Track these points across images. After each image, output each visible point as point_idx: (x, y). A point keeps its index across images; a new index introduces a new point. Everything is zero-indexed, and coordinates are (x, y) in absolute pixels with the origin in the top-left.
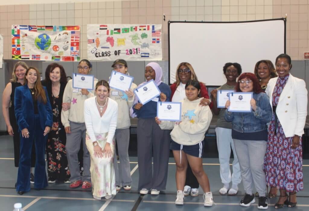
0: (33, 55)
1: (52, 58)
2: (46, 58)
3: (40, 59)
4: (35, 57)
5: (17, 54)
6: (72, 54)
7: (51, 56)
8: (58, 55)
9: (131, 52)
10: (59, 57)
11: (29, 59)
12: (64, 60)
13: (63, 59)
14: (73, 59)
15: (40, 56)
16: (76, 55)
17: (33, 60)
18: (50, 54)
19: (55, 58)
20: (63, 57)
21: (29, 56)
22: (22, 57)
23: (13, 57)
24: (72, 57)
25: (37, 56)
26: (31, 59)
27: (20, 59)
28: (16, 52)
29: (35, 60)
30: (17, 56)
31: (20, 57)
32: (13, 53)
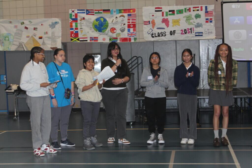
0: (91, 38)
1: (110, 40)
2: (104, 39)
3: (97, 41)
4: (93, 39)
5: (75, 36)
6: (130, 35)
7: (109, 38)
8: (115, 37)
9: (185, 32)
10: (117, 38)
11: (87, 41)
12: (121, 42)
13: (120, 40)
14: (130, 40)
15: (97, 38)
16: (133, 36)
17: (91, 42)
18: (108, 36)
19: (113, 40)
20: (120, 38)
21: (87, 38)
22: (80, 39)
23: (72, 40)
24: (129, 38)
25: (95, 38)
26: (89, 41)
27: (79, 42)
28: (74, 35)
29: (93, 42)
30: (75, 38)
31: (78, 40)
32: (71, 36)
